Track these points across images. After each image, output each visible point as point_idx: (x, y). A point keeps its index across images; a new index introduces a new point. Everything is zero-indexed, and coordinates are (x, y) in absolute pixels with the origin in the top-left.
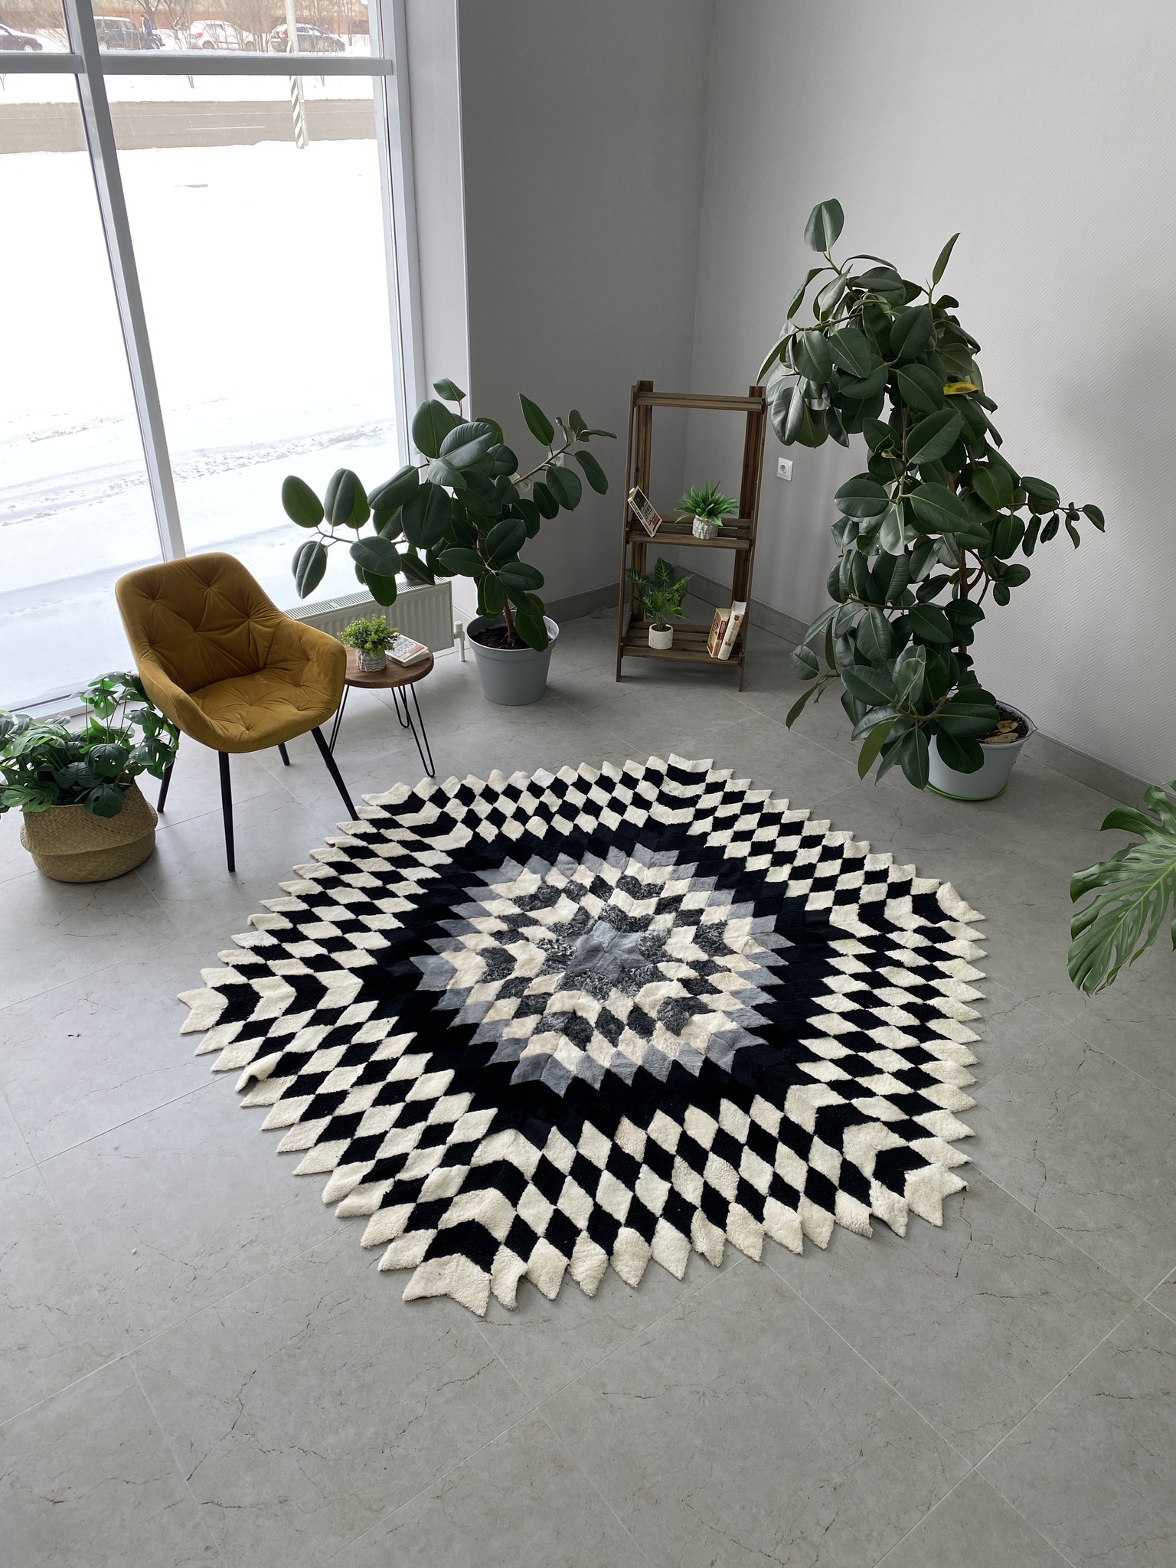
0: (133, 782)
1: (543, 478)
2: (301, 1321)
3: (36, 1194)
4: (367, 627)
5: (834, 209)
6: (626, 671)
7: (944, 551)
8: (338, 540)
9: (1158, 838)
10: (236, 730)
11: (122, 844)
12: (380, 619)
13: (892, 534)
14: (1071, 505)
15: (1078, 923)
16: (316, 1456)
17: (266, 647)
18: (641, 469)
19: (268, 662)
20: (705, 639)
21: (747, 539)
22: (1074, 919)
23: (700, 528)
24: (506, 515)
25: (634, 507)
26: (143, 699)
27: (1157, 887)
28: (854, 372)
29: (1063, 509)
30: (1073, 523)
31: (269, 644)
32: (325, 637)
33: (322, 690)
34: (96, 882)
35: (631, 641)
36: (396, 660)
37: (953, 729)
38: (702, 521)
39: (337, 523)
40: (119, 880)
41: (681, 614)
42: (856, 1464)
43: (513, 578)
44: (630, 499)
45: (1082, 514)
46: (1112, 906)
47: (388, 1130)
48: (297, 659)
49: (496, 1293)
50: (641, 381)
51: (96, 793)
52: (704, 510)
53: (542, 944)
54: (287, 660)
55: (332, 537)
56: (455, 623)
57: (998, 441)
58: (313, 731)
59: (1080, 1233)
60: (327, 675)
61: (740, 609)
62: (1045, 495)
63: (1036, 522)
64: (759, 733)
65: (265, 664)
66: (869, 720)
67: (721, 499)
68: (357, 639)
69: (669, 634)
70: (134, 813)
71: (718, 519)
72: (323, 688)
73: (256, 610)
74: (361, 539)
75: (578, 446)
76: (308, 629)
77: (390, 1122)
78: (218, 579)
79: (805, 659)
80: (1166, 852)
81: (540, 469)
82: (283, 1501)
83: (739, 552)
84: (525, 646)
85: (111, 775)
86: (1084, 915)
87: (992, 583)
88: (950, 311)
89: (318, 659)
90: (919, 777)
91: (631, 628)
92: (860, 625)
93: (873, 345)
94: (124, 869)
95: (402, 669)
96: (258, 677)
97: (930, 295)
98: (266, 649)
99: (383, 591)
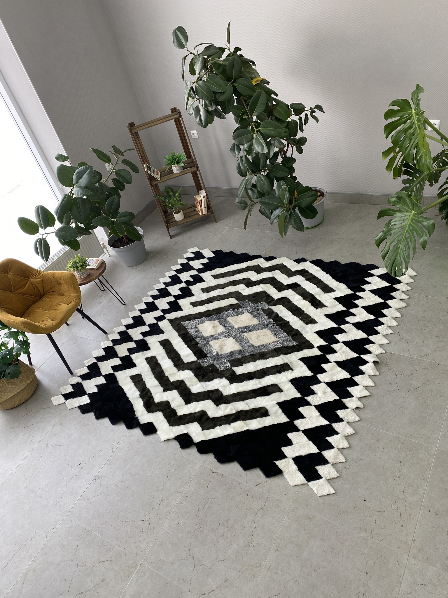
0: (19, 360)
1: (114, 176)
2: (196, 518)
3: (73, 525)
4: (75, 261)
5: (180, 29)
6: (172, 233)
7: (276, 143)
8: (48, 234)
9: (399, 215)
10: (49, 323)
11: (27, 385)
12: (77, 256)
13: (260, 146)
14: (311, 108)
15: (383, 255)
16: (228, 560)
17: (42, 286)
18: (143, 156)
19: (44, 292)
20: (195, 209)
21: (194, 166)
22: (381, 253)
23: (176, 169)
24: (108, 197)
25: (149, 172)
26: (5, 328)
27: (407, 231)
28: (220, 91)
29: (308, 110)
30: (314, 114)
31: (42, 285)
32: (63, 273)
33: (73, 293)
34: (23, 403)
35: (169, 222)
36: (91, 268)
37: (303, 205)
38: (175, 167)
39: (45, 228)
40: (32, 398)
41: (183, 204)
42: (401, 466)
43: (123, 219)
44: (146, 170)
45: (315, 110)
46: (394, 244)
48: (56, 286)
50: (129, 123)
51: (7, 371)
52: (174, 162)
54: (52, 288)
55: (46, 234)
56: (101, 244)
57: (276, 95)
58: (77, 310)
59: (428, 356)
60: (72, 287)
61: (203, 193)
62: (301, 108)
63: (300, 119)
64: (231, 235)
65: (44, 293)
66: (274, 215)
67: (179, 155)
68: (74, 268)
69: (181, 213)
70: (25, 371)
71: (181, 163)
72: (72, 292)
73: (31, 274)
74: (57, 229)
75: (121, 158)
76: (55, 273)
78: (10, 269)
79: (241, 202)
80: (404, 218)
81: (111, 173)
82: (226, 581)
83: (192, 173)
84: (133, 241)
85: (10, 362)
86: (384, 251)
87: (294, 148)
88: (239, 53)
89: (65, 282)
90: (300, 227)
91: (166, 216)
92: (257, 183)
93: (222, 78)
94: (32, 393)
95: (96, 271)
96: (44, 299)
97: (229, 49)
98: (42, 287)
99: (74, 245)
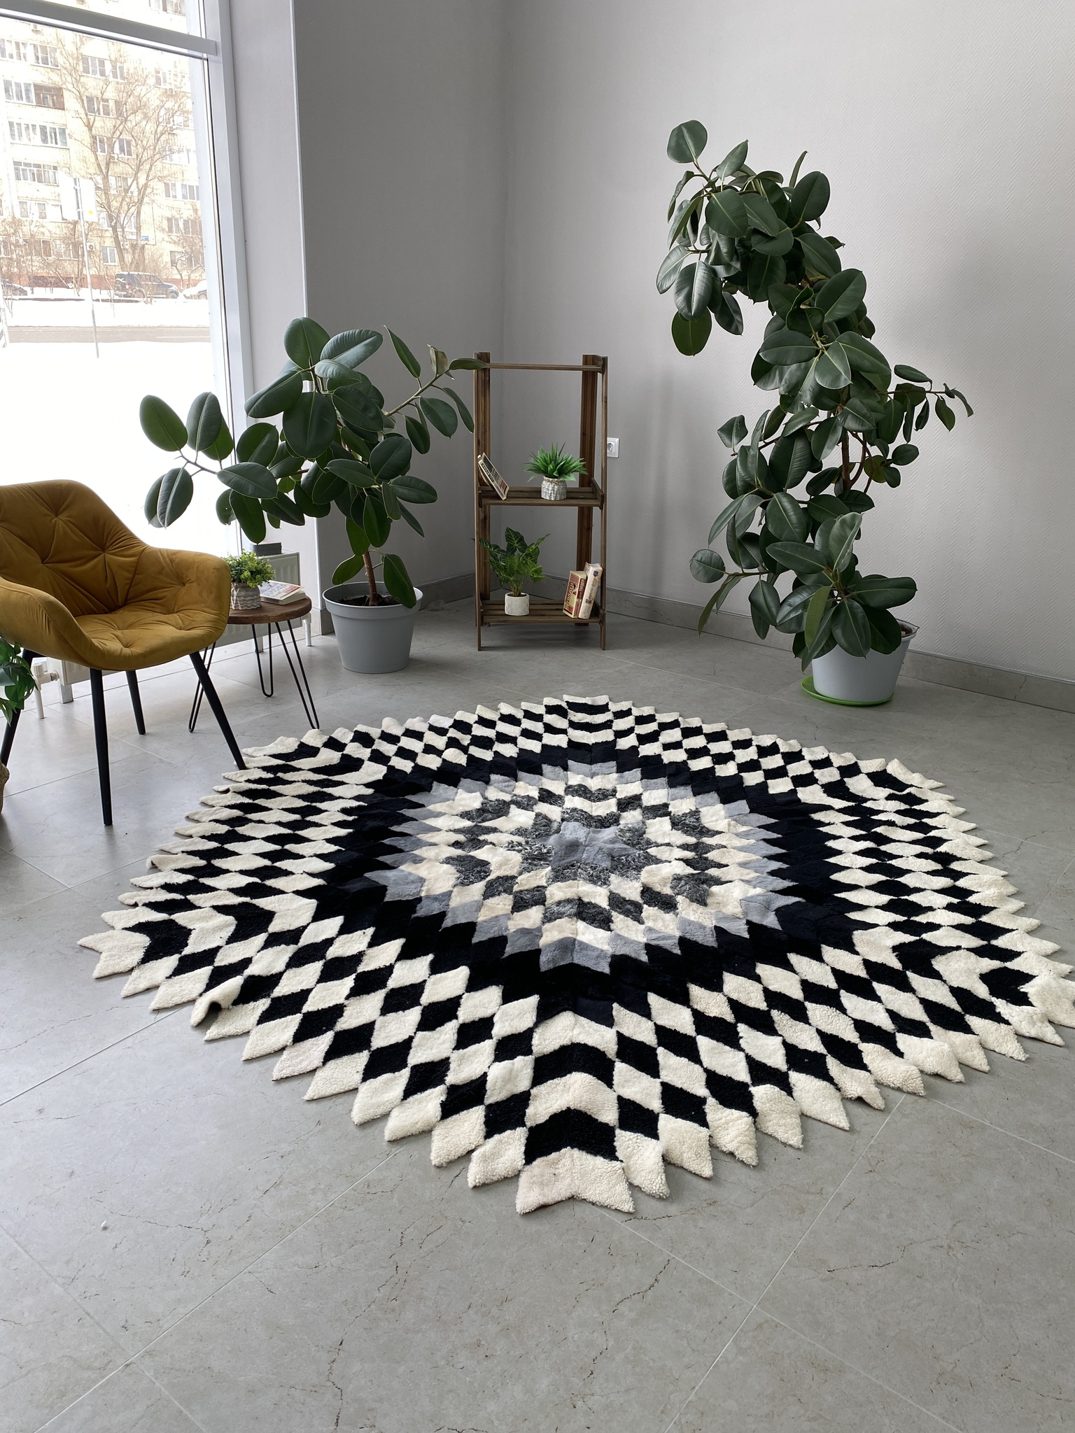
1: (414, 412)
5: (693, 126)
8: (203, 469)
13: (828, 375)
14: (945, 384)
19: (131, 595)
23: (550, 489)
28: (764, 230)
29: (935, 393)
36: (270, 598)
38: (551, 482)
39: (201, 450)
43: (405, 492)
44: (480, 463)
47: (413, 1034)
48: (169, 585)
49: (636, 1182)
50: (479, 352)
52: (552, 471)
53: (512, 847)
54: (156, 588)
55: (195, 464)
61: (594, 568)
64: (640, 676)
65: (128, 598)
67: (569, 459)
69: (526, 600)
71: (567, 480)
74: (226, 468)
77: (412, 1027)
78: (68, 507)
79: (708, 561)
81: (408, 403)
90: (859, 647)
95: (278, 606)
98: (127, 582)
